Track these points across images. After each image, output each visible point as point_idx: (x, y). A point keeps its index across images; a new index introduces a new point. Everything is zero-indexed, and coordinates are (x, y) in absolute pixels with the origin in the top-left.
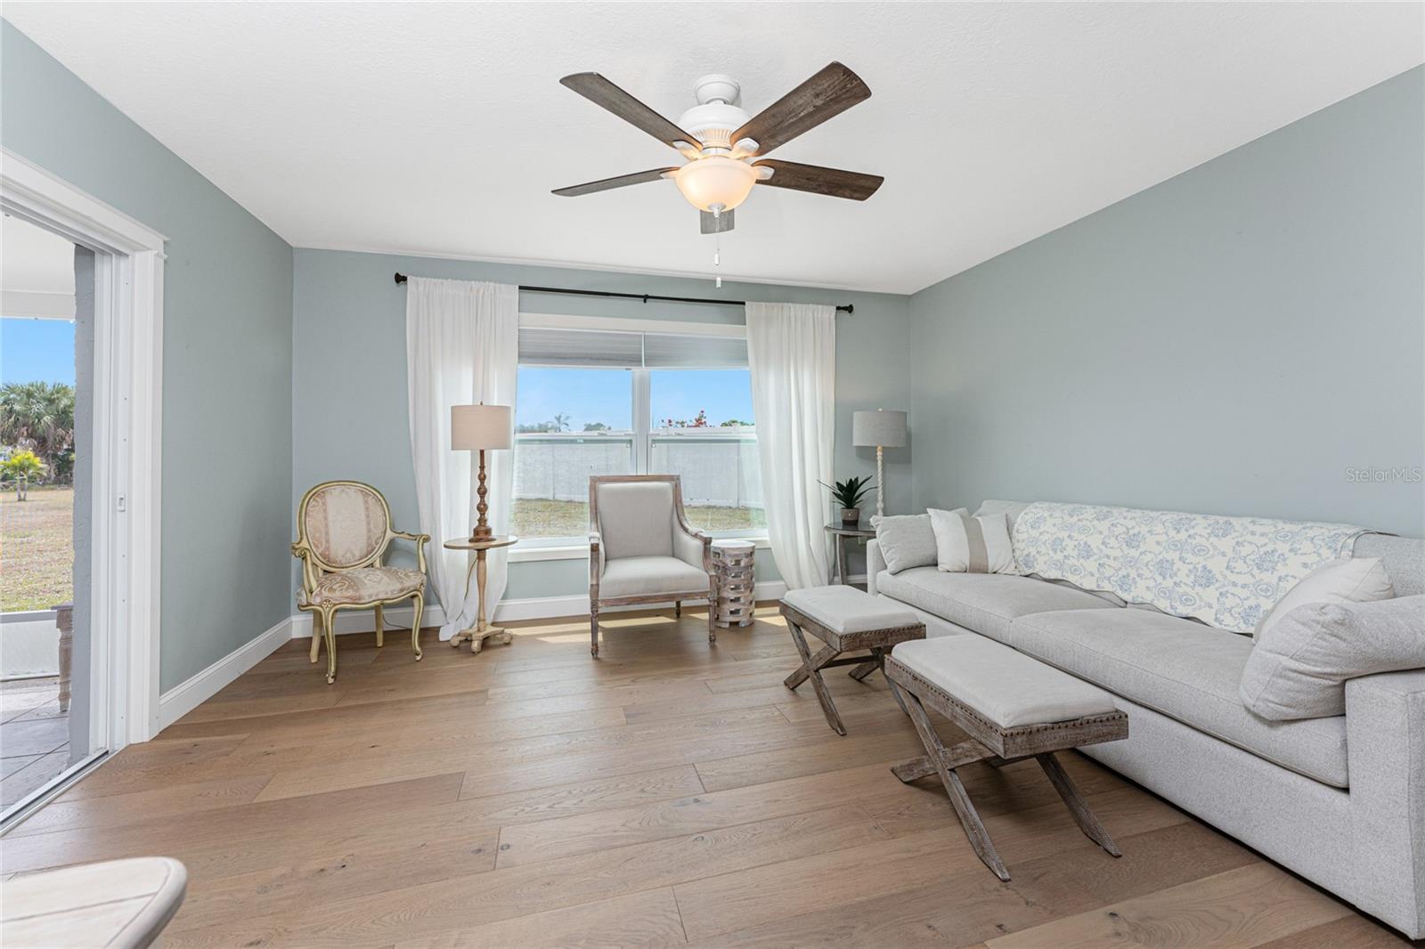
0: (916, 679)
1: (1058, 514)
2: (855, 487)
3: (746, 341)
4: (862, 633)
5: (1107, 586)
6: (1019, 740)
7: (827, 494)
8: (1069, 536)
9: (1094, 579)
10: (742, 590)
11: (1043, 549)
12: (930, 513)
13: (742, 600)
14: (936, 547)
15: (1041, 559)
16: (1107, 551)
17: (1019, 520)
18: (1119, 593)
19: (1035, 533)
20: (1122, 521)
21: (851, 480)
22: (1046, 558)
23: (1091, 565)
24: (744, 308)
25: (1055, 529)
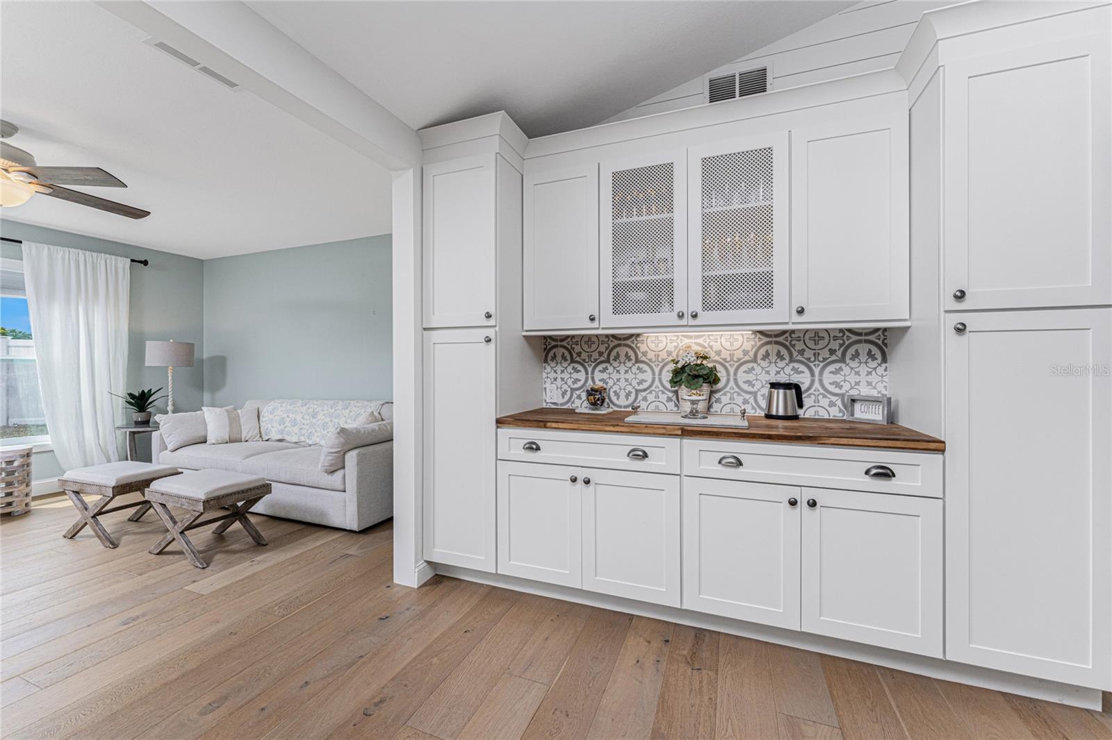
0: (163, 494)
1: (284, 405)
2: (147, 396)
3: (23, 274)
4: (131, 483)
5: (303, 439)
6: (212, 503)
7: (120, 403)
8: (288, 416)
9: (297, 437)
10: (16, 485)
11: (275, 425)
12: (204, 410)
13: (16, 494)
14: (207, 431)
15: (273, 430)
16: (304, 422)
17: (265, 410)
18: (308, 441)
19: (272, 416)
20: (312, 406)
21: (143, 391)
22: (276, 429)
23: (296, 429)
24: (21, 246)
25: (281, 413)
